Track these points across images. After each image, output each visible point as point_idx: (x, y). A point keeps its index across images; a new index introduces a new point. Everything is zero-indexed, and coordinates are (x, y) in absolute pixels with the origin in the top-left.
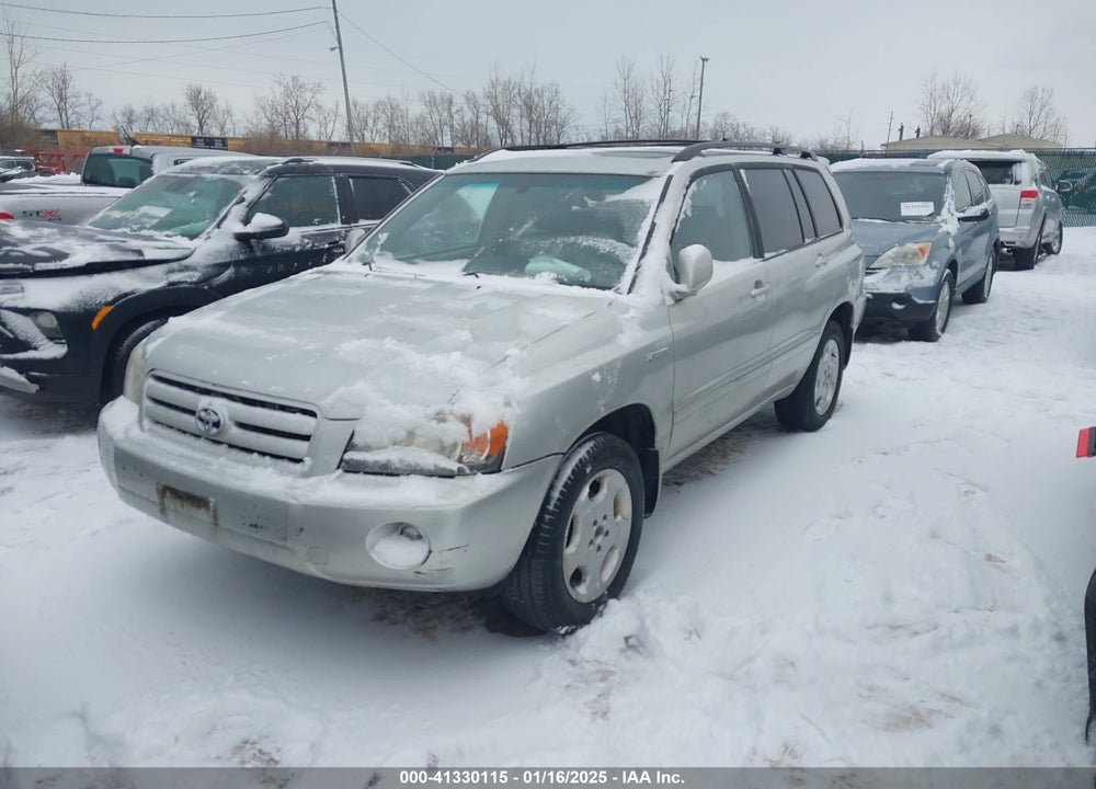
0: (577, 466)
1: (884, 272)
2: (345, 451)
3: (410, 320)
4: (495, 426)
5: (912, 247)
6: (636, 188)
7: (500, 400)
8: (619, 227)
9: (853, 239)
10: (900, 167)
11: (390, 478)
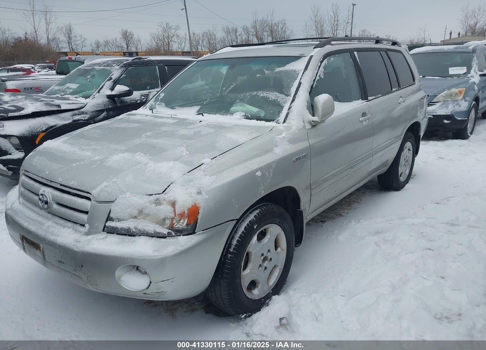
0: (248, 224)
1: (439, 104)
2: (106, 222)
3: (155, 141)
4: (190, 207)
5: (455, 90)
6: (292, 63)
7: (195, 191)
8: (281, 85)
9: (421, 88)
10: (448, 49)
11: (130, 238)
